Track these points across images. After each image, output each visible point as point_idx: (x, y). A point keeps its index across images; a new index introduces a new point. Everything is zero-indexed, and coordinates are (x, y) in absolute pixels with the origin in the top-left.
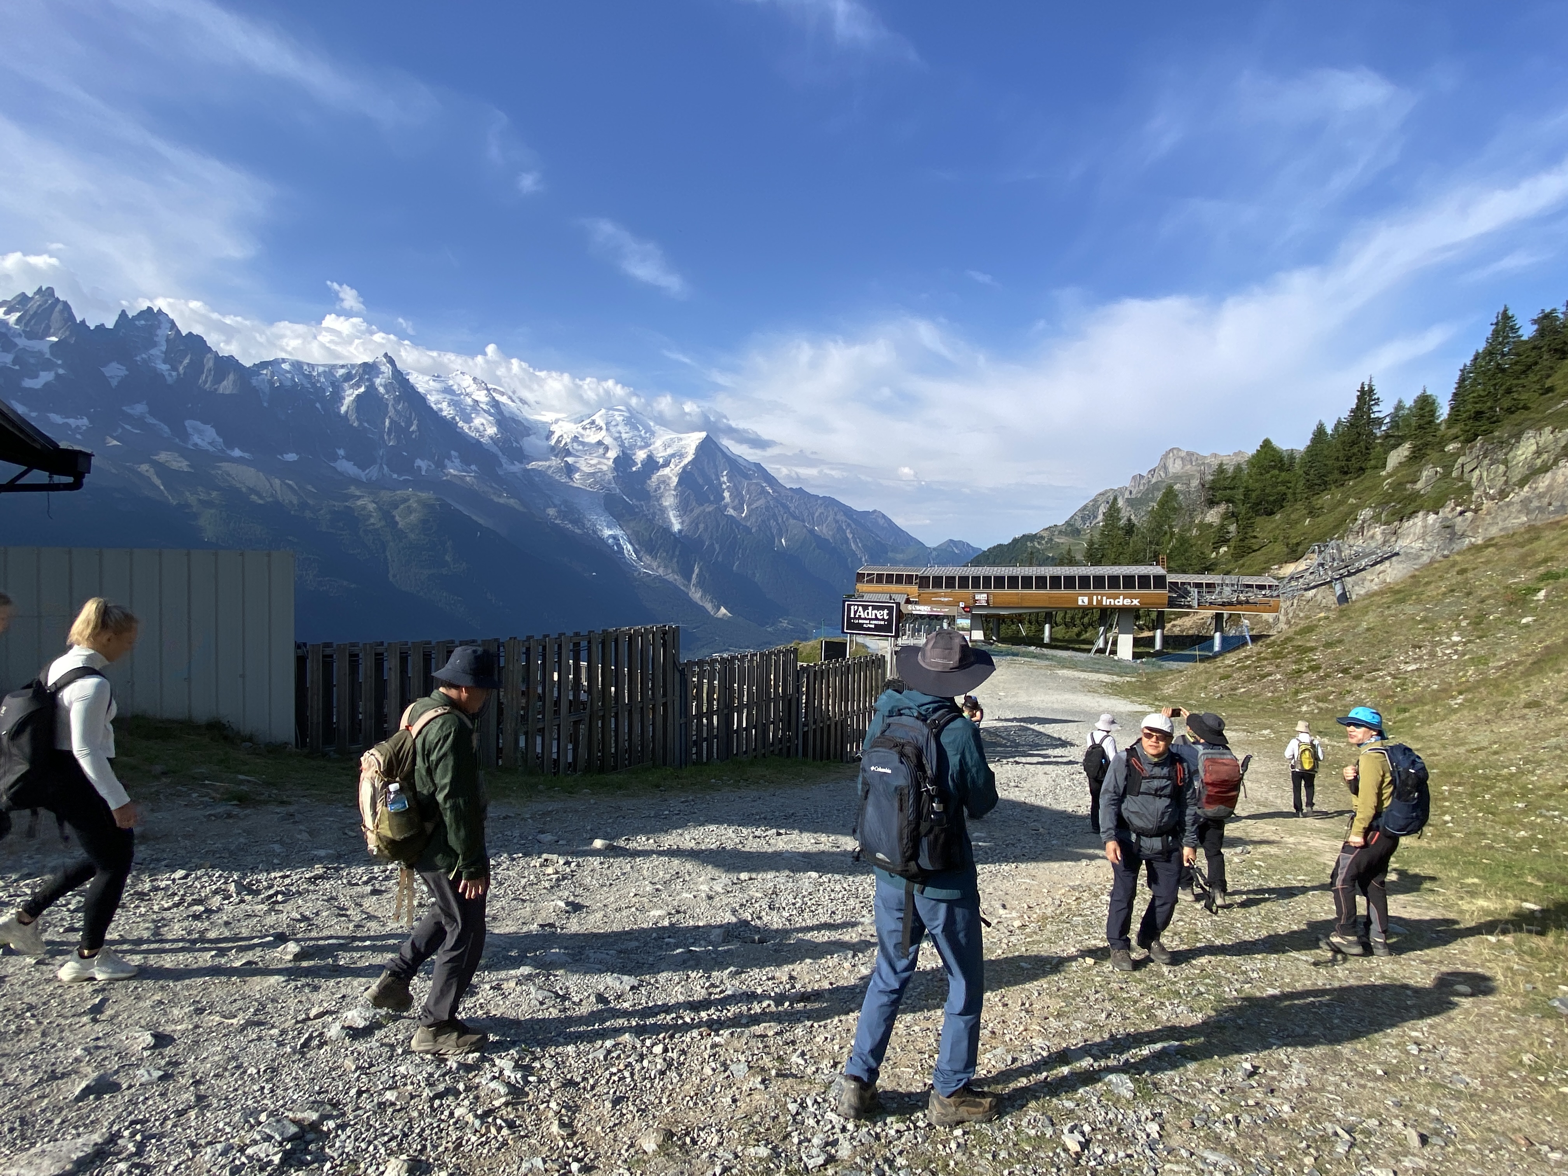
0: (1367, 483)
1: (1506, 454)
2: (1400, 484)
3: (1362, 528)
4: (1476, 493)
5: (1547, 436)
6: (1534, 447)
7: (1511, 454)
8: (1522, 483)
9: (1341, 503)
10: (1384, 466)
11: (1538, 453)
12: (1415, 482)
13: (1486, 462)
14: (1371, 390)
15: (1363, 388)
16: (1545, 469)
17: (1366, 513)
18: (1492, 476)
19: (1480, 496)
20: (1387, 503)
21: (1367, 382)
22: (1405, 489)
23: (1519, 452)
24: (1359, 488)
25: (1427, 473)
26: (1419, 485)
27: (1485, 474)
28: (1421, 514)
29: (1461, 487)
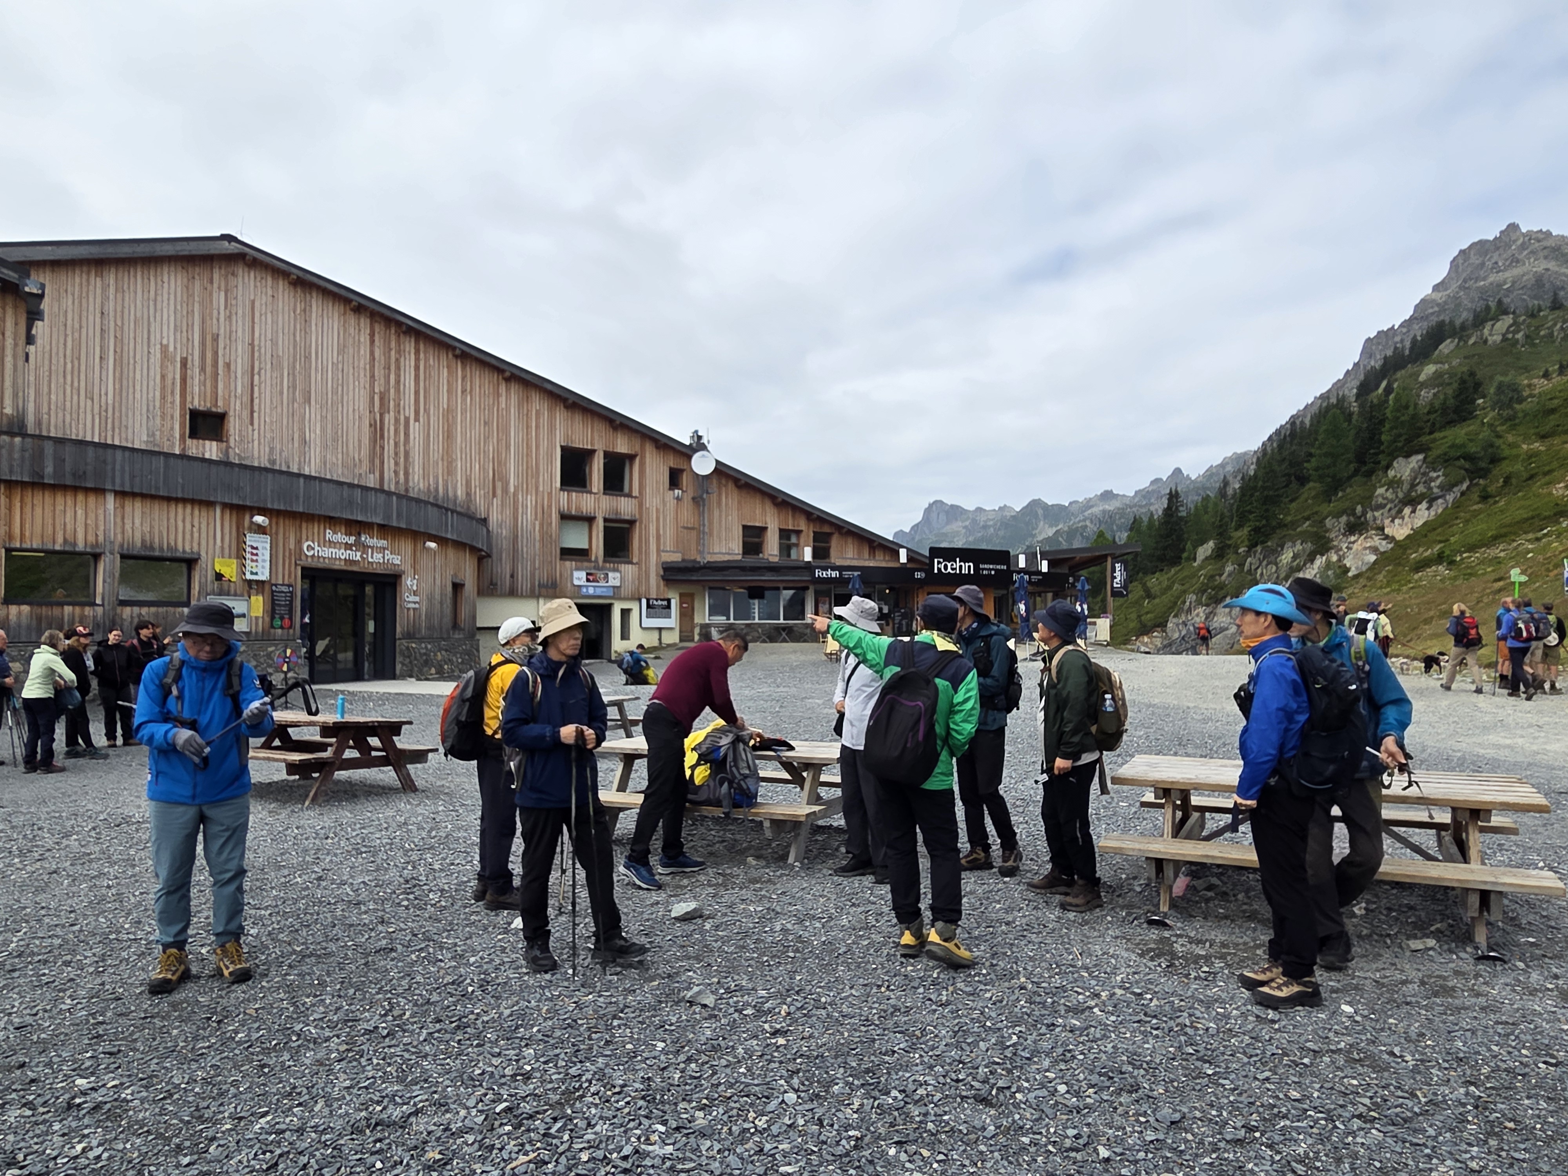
0: (1186, 572)
1: (1276, 558)
2: (1212, 575)
3: (1190, 608)
5: (1299, 547)
6: (1291, 554)
7: (1279, 558)
9: (1169, 587)
10: (1195, 559)
11: (1295, 557)
12: (1221, 575)
13: (1265, 563)
17: (1191, 598)
18: (1269, 573)
20: (1205, 591)
22: (1215, 580)
23: (1283, 557)
24: (1180, 576)
25: (1229, 568)
26: (1223, 577)
27: (1264, 571)
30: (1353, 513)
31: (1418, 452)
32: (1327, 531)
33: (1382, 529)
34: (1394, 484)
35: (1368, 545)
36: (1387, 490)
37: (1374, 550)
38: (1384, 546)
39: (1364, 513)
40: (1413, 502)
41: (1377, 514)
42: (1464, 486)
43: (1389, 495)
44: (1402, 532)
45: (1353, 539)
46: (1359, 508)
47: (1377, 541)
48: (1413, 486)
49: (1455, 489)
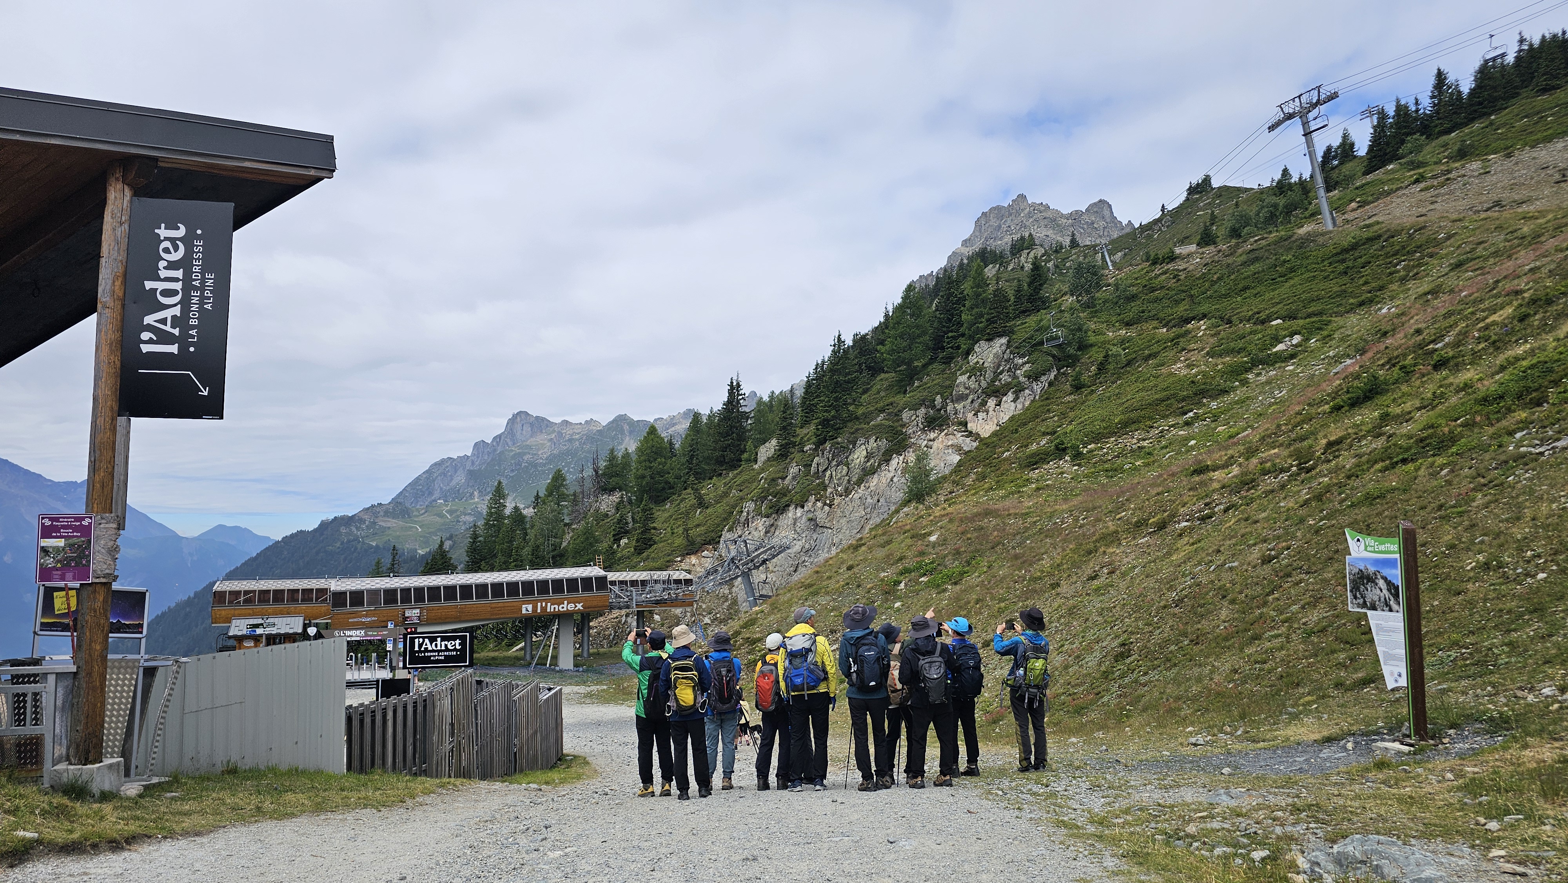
0: (745, 476)
1: (847, 458)
2: (773, 480)
3: (747, 520)
4: (829, 490)
5: (872, 444)
6: (865, 453)
7: (851, 458)
8: (859, 482)
9: (726, 494)
10: (756, 461)
11: (869, 456)
12: (784, 478)
13: (834, 463)
14: (738, 385)
15: (732, 383)
16: (873, 471)
17: (749, 506)
18: (839, 476)
19: (832, 493)
20: (765, 498)
21: (735, 378)
22: (778, 485)
23: (856, 457)
24: (739, 480)
25: (793, 470)
26: (787, 482)
27: (834, 473)
28: (792, 508)
29: (818, 485)
30: (933, 407)
31: (1001, 336)
32: (903, 426)
33: (965, 424)
34: (977, 371)
35: (950, 443)
36: (970, 377)
37: (958, 449)
38: (969, 444)
39: (944, 406)
40: (996, 392)
41: (959, 406)
42: (1052, 376)
43: (972, 384)
44: (987, 427)
45: (932, 435)
46: (938, 399)
47: (959, 439)
48: (997, 375)
49: (1043, 378)
